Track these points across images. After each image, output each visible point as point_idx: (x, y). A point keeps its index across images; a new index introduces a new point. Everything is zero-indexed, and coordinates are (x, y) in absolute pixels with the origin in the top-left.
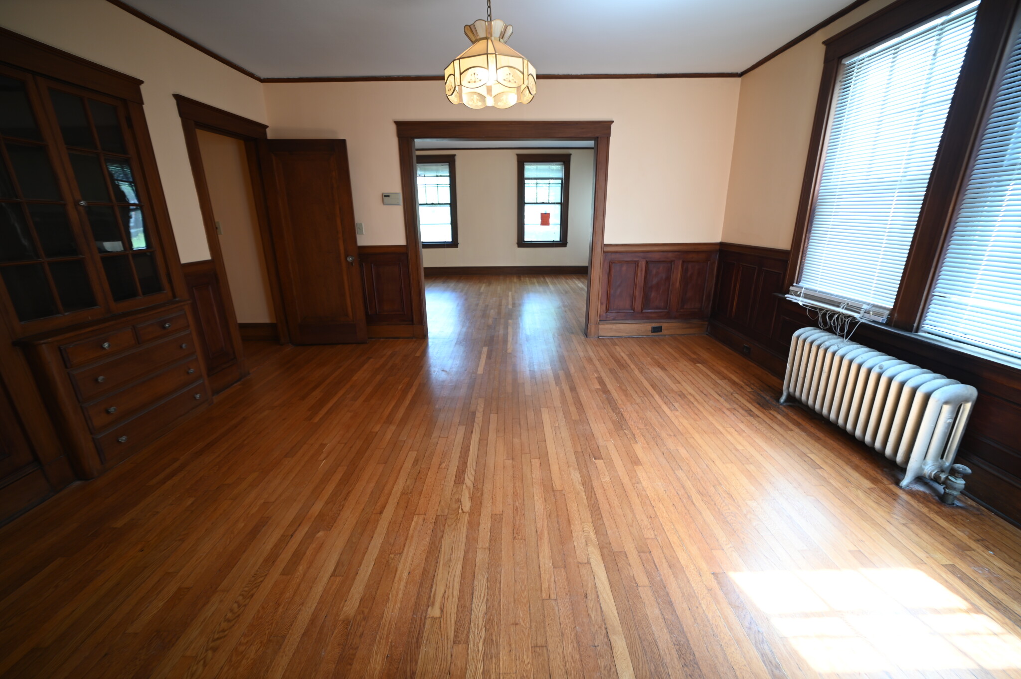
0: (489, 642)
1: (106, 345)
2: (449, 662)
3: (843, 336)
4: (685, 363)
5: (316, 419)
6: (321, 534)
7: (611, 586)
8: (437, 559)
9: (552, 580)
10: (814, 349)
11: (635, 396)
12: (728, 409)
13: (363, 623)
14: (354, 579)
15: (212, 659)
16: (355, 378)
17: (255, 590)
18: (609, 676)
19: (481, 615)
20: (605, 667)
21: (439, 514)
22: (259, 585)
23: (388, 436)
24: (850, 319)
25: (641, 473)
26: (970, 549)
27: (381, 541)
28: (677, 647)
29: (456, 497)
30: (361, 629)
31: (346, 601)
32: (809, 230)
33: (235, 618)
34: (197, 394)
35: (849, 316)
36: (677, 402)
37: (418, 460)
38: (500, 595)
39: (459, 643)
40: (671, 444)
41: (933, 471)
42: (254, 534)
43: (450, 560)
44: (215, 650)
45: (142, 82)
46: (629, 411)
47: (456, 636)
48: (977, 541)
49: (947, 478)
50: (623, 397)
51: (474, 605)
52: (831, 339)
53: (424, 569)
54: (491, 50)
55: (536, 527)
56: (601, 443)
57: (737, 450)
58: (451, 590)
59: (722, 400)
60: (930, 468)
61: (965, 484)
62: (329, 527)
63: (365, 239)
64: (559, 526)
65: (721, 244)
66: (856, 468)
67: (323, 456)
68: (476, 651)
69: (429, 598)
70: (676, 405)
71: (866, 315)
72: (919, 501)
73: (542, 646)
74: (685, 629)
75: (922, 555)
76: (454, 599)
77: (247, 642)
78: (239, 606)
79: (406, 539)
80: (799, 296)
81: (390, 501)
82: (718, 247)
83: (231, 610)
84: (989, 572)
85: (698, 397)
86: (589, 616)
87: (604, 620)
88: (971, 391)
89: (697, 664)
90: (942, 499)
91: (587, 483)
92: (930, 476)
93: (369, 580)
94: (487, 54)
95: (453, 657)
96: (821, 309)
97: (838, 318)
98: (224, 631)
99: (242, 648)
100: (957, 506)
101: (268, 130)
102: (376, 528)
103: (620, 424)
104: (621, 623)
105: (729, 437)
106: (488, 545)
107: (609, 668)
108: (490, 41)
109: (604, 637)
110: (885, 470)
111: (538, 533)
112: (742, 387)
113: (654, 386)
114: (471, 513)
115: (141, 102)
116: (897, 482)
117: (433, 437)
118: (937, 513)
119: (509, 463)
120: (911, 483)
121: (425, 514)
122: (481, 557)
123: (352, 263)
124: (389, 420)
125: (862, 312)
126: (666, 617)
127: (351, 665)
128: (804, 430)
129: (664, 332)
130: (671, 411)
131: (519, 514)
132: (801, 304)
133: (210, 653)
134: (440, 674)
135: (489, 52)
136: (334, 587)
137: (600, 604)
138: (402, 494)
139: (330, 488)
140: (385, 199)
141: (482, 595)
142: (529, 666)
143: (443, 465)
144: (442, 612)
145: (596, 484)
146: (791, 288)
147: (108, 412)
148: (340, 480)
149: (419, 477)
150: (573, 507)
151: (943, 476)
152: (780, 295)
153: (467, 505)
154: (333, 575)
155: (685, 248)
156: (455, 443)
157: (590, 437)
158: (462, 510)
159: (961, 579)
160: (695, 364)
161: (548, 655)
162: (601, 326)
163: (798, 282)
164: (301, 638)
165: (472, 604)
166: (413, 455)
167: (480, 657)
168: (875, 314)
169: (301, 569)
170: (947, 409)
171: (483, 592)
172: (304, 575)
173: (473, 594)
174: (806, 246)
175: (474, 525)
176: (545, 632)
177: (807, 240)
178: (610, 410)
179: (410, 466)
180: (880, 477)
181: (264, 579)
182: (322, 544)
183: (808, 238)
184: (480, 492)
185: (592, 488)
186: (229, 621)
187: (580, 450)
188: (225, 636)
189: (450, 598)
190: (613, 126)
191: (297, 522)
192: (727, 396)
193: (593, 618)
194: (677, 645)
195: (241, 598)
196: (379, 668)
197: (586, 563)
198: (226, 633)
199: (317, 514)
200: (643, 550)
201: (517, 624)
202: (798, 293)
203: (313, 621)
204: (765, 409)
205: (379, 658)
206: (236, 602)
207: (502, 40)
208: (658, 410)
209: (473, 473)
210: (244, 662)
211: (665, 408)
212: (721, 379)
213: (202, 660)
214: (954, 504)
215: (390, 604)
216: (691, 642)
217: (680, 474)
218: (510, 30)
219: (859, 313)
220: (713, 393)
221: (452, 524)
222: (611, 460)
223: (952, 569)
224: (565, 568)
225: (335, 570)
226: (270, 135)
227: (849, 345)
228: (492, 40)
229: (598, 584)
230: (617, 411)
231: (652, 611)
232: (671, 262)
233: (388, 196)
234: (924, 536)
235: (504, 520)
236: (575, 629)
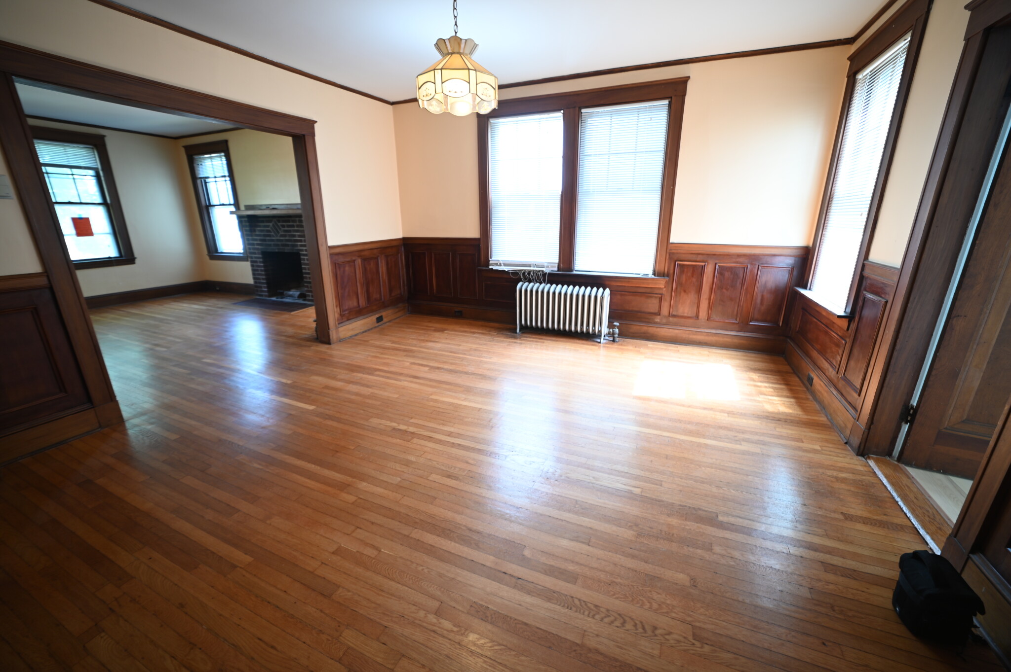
6: (527, 553)
8: (590, 483)
9: (623, 442)
13: (641, 526)
14: (596, 530)
15: (665, 629)
30: (645, 529)
31: (619, 535)
33: (622, 617)
35: (539, 271)
39: (662, 484)
43: (593, 477)
47: (656, 484)
53: (598, 490)
58: (621, 481)
60: (606, 330)
65: (404, 239)
66: (585, 344)
69: (625, 491)
71: (547, 268)
72: (611, 345)
76: (629, 481)
77: (649, 602)
78: (609, 615)
82: (402, 242)
88: (606, 291)
90: (613, 337)
92: (607, 333)
96: (521, 270)
97: (533, 273)
110: (589, 340)
116: (600, 341)
120: (603, 340)
125: (544, 267)
129: (385, 320)
132: (506, 270)
133: (658, 632)
136: (600, 544)
144: (638, 487)
146: (490, 262)
151: (611, 330)
152: (485, 267)
162: (340, 329)
163: (492, 258)
168: (553, 267)
169: (572, 568)
172: (581, 565)
174: (491, 234)
176: (658, 453)
180: (593, 343)
181: (576, 599)
183: (491, 229)
186: (625, 621)
188: (641, 622)
192: (493, 340)
195: (597, 617)
198: (637, 622)
202: (498, 264)
206: (602, 621)
210: (668, 602)
213: (664, 638)
214: (617, 341)
230: (469, 373)
232: (377, 257)
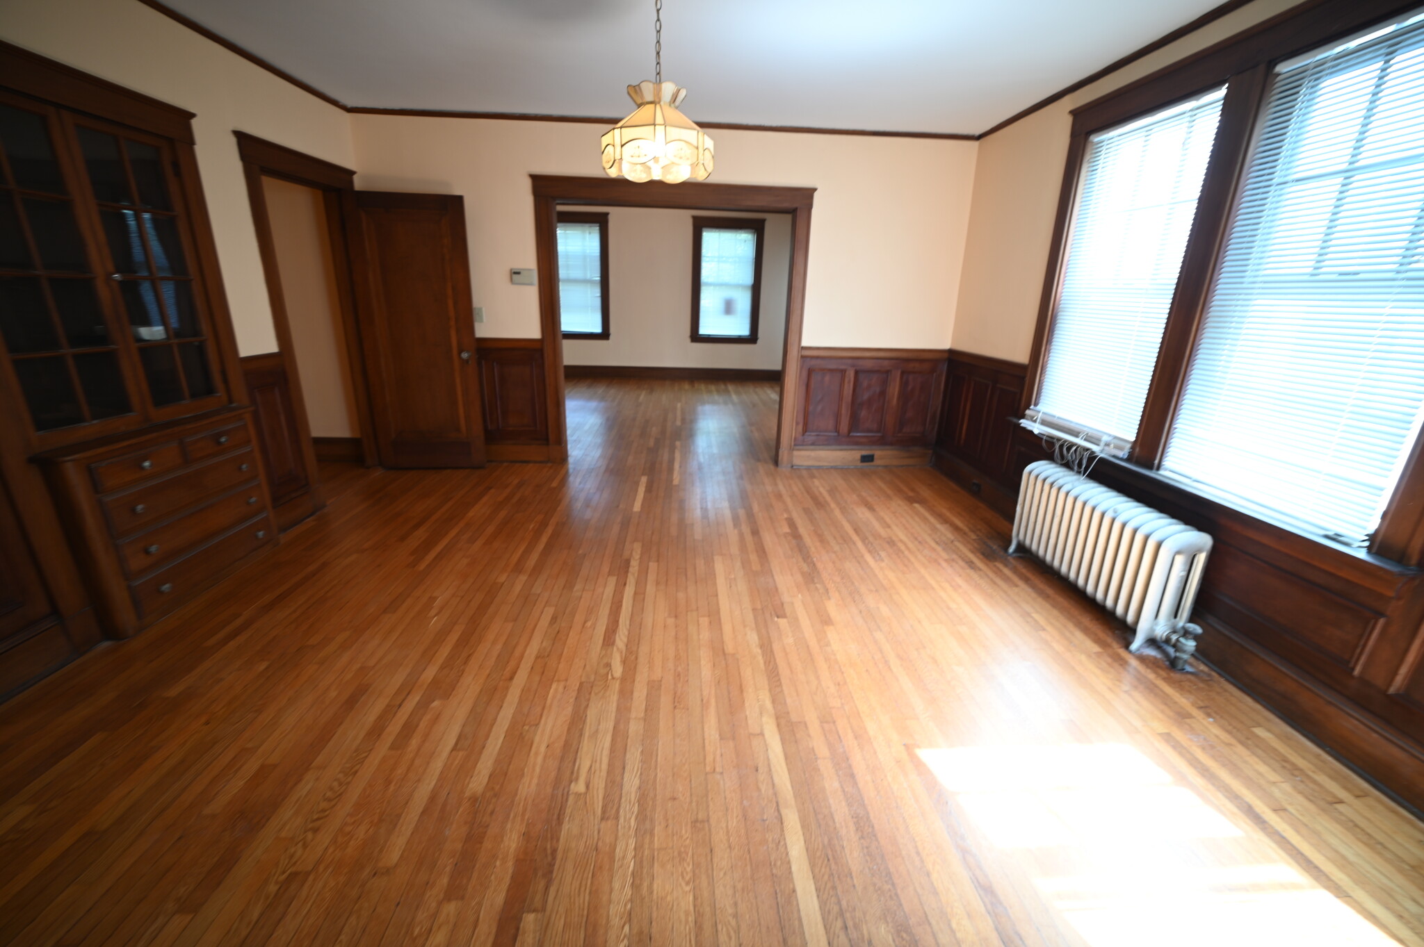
0: (642, 816)
1: (147, 464)
2: (596, 839)
3: (1079, 473)
4: (900, 502)
5: (422, 566)
6: (436, 703)
7: (786, 758)
8: (582, 730)
9: (718, 752)
10: (1047, 487)
11: (833, 543)
12: (946, 561)
13: (494, 800)
14: (480, 753)
15: (312, 841)
16: (471, 514)
17: (358, 766)
18: (777, 849)
19: (634, 790)
20: (773, 840)
21: (583, 680)
22: (364, 761)
23: (518, 588)
24: (1089, 452)
25: (831, 634)
26: (1190, 716)
27: (512, 711)
28: (855, 820)
29: (605, 661)
30: (491, 807)
31: (472, 777)
32: (1049, 341)
33: (337, 797)
34: (260, 530)
35: (1088, 449)
36: (884, 550)
37: (556, 618)
38: (656, 768)
39: (608, 819)
40: (871, 601)
41: (1165, 632)
42: (351, 703)
43: (597, 731)
44: (315, 831)
45: (193, 115)
46: (824, 561)
47: (604, 812)
48: (1200, 708)
49: (1177, 640)
50: (818, 544)
51: (625, 780)
52: (1067, 476)
53: (566, 742)
54: (659, 120)
55: (702, 695)
56: (786, 598)
57: (949, 608)
58: (598, 764)
59: (939, 549)
60: (1161, 630)
61: (1196, 646)
62: (447, 695)
63: (486, 329)
64: (729, 693)
65: (951, 352)
66: (1086, 631)
67: (433, 612)
68: (627, 827)
69: (572, 773)
70: (883, 554)
71: (1107, 448)
72: (1148, 667)
73: (703, 821)
74: (866, 802)
75: (1138, 723)
76: (602, 774)
77: (354, 822)
78: (340, 784)
79: (543, 709)
80: (1035, 421)
81: (522, 666)
82: (946, 355)
83: (331, 789)
84: (1205, 739)
85: (911, 545)
86: (759, 790)
87: (775, 794)
88: (1205, 540)
89: (875, 836)
90: (1173, 664)
91: (766, 647)
92: (1161, 638)
93: (499, 754)
94: (655, 125)
95: (601, 833)
96: (1059, 439)
97: (1076, 450)
98: (324, 811)
99: (348, 829)
100: (1188, 673)
101: (355, 177)
102: (506, 695)
103: (811, 577)
104: (795, 797)
105: (942, 594)
106: (642, 715)
107: (777, 841)
108: (658, 106)
109: (774, 811)
110: (1117, 632)
111: (704, 701)
112: (965, 533)
113: (857, 531)
114: (623, 679)
115: (190, 142)
116: (1127, 645)
117: (575, 589)
118: (1164, 679)
119: (671, 621)
120: (1141, 647)
121: (566, 680)
122: (635, 728)
123: (467, 361)
124: (518, 568)
125: (1102, 444)
126: (846, 790)
127: (481, 843)
128: (1033, 587)
129: (877, 462)
130: (876, 561)
131: (682, 679)
132: (1036, 432)
133: (310, 835)
134: (585, 850)
135: (657, 123)
136: (456, 762)
137: (772, 778)
138: (537, 657)
139: (445, 651)
140: (515, 276)
141: (636, 769)
142: (688, 841)
143: (589, 624)
144: (587, 787)
145: (776, 647)
146: (1028, 412)
147: (147, 552)
148: (458, 640)
149: (557, 637)
150: (747, 673)
151: (1174, 637)
152: (1015, 420)
153: (618, 670)
154: (455, 748)
155: (904, 355)
156: (604, 597)
157: (773, 592)
158: (612, 675)
159: (1174, 747)
160: (912, 503)
161: (710, 830)
162: (795, 453)
163: (1036, 405)
164: (420, 817)
165: (623, 779)
166: (550, 611)
167: (632, 832)
168: (1117, 447)
169: (414, 742)
170: (1180, 561)
171: (637, 765)
172: (419, 749)
173: (624, 768)
174: (1045, 360)
175: (626, 693)
176: (708, 807)
177: (1047, 353)
178: (800, 559)
179: (547, 625)
180: (1109, 640)
181: (369, 754)
182: (439, 714)
183: (1048, 351)
184: (634, 657)
185: (772, 651)
186: (329, 800)
187: (759, 607)
188: (326, 817)
189: (598, 772)
190: (816, 195)
191: (406, 690)
192: (946, 544)
193: (763, 791)
194: (856, 817)
195: (341, 776)
196: (514, 846)
197: (758, 734)
198: (327, 813)
199: (430, 680)
200: (827, 720)
201: (674, 799)
202: (1035, 418)
203: (433, 798)
204: (990, 561)
205: (515, 836)
206: (335, 780)
207: (672, 105)
208: (859, 560)
209: (627, 633)
210: (352, 843)
211: (868, 558)
212: (941, 524)
213: (300, 841)
214: (1183, 669)
215: (526, 780)
216: (872, 816)
217: (878, 635)
218: (683, 93)
219: (1098, 445)
220: (929, 540)
221: (600, 692)
222: (796, 619)
223: (1167, 738)
224: (734, 739)
225: (456, 744)
226: (358, 184)
227: (1086, 483)
228: (661, 106)
229: (771, 756)
230: (809, 560)
231: (831, 783)
232: (888, 372)
233: (518, 273)
234: (1145, 703)
235: (663, 687)
236: (742, 803)
